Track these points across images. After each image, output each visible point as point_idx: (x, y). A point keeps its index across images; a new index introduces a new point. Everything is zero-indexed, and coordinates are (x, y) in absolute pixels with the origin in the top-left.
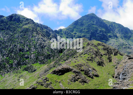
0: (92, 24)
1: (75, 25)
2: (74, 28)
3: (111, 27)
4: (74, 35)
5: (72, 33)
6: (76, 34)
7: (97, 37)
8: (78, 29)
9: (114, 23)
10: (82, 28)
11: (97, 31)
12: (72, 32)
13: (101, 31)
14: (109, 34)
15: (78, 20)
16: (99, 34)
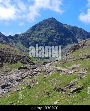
0: (50, 29)
1: (32, 30)
2: (32, 33)
3: (71, 32)
4: (30, 40)
5: (28, 39)
6: (32, 39)
7: (55, 42)
8: (35, 34)
9: (76, 28)
10: (39, 33)
11: (55, 36)
12: (29, 37)
13: (58, 36)
14: (67, 39)
15: (36, 24)
16: (57, 39)
